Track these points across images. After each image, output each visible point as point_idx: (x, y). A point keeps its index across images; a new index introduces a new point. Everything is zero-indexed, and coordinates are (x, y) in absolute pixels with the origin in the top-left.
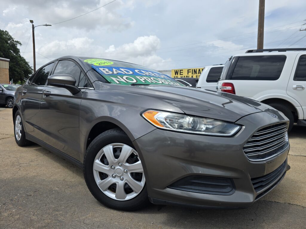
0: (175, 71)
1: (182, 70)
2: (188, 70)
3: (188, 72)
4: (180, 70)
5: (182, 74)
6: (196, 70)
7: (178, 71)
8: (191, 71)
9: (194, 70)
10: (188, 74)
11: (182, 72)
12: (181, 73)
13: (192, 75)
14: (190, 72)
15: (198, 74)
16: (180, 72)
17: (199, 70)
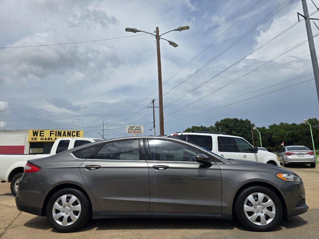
0: (33, 131)
1: (44, 131)
2: (51, 132)
3: (51, 134)
4: (41, 131)
5: (43, 136)
6: (61, 132)
7: (38, 131)
8: (55, 133)
9: (59, 132)
10: (50, 136)
11: (44, 134)
13: (56, 137)
14: (54, 134)
15: (63, 136)
16: (40, 133)
17: (64, 132)
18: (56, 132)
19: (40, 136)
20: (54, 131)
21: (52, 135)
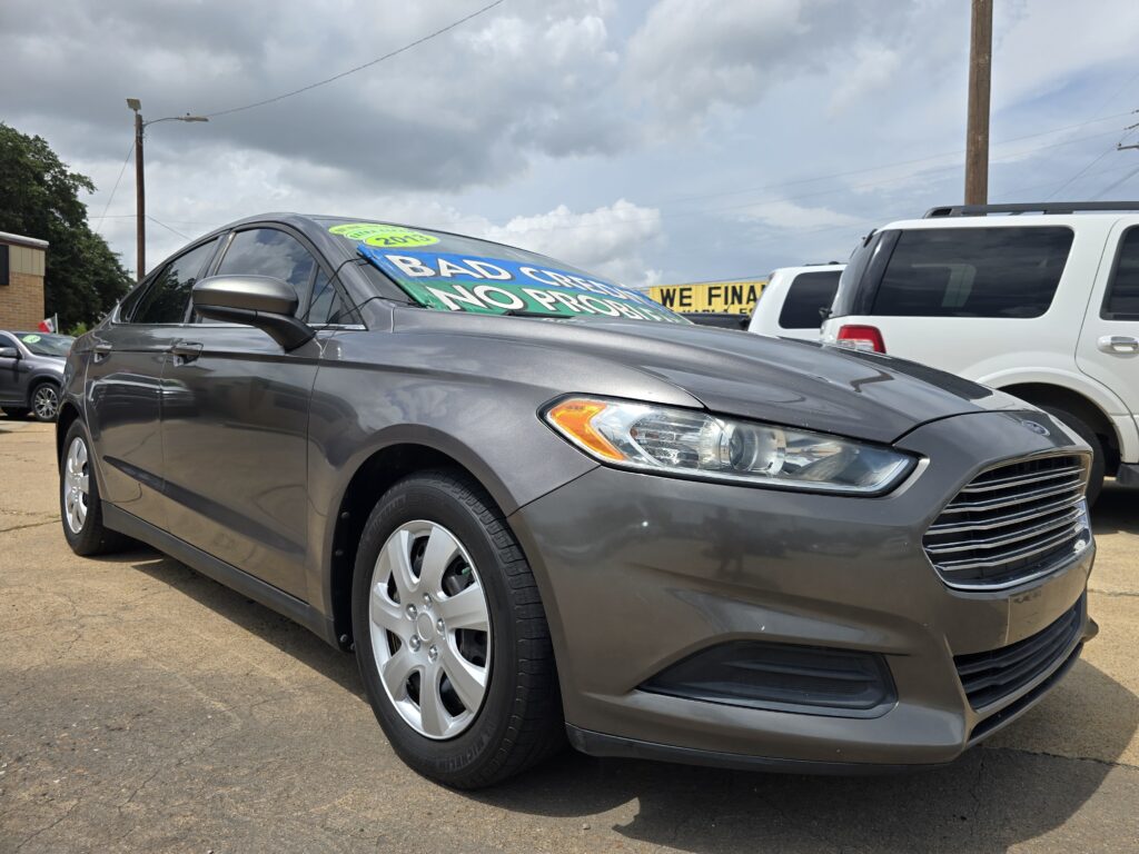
0: (662, 291)
1: (690, 289)
2: (710, 289)
3: (711, 296)
4: (682, 290)
5: (689, 305)
6: (741, 287)
7: (674, 290)
8: (722, 292)
9: (734, 288)
10: (710, 303)
11: (690, 297)
12: (685, 301)
13: (726, 307)
14: (718, 296)
15: (748, 303)
16: (682, 297)
17: (752, 289)
18: (726, 288)
19: (682, 304)
20: (719, 288)
21: (713, 299)
